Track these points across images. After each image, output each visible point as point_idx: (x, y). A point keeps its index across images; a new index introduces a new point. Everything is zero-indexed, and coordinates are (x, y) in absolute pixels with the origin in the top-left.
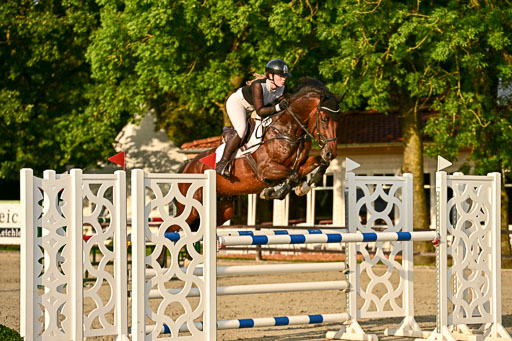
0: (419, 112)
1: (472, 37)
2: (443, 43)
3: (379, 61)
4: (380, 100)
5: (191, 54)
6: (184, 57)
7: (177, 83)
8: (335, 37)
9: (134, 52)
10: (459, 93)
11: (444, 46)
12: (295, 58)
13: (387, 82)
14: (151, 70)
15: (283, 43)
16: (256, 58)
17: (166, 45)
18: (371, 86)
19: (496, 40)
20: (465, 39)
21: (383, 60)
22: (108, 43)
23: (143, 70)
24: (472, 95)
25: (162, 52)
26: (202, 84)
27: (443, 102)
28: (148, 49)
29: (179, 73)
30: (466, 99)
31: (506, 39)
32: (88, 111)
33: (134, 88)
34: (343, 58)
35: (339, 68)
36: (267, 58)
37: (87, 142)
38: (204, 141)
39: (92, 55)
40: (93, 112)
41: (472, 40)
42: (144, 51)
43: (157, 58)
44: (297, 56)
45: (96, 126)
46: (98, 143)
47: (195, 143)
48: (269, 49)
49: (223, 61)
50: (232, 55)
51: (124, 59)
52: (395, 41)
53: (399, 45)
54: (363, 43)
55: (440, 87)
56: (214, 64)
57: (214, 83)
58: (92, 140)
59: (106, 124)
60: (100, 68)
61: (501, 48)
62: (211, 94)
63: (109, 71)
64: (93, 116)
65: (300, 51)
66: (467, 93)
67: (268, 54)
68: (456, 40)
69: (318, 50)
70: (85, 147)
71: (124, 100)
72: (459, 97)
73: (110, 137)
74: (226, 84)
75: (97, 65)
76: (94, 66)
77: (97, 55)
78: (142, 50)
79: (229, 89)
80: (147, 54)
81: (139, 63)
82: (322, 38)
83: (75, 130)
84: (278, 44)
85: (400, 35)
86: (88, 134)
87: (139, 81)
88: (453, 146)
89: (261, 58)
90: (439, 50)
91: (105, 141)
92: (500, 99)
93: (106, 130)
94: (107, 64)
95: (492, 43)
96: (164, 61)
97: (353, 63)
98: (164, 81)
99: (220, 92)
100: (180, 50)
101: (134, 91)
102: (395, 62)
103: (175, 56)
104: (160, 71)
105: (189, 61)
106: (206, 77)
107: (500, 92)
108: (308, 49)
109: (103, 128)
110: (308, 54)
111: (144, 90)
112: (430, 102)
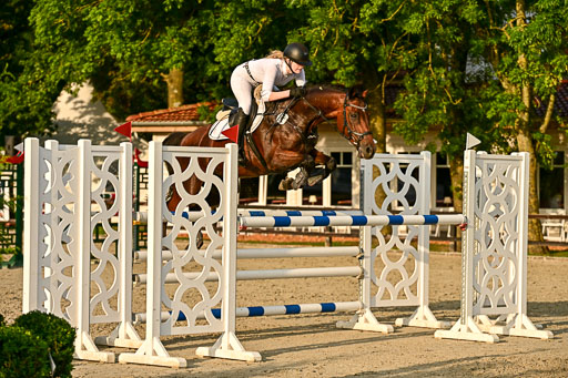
0: (387, 87)
1: (446, 9)
2: (417, 14)
3: (347, 33)
4: (347, 73)
5: (146, 20)
6: (139, 23)
7: (131, 51)
8: (304, 6)
9: (84, 16)
10: (430, 68)
11: (418, 18)
12: (258, 27)
13: (354, 55)
14: (101, 36)
15: (246, 10)
16: (216, 25)
17: (120, 10)
18: (338, 59)
19: (470, 13)
20: (440, 11)
21: (351, 31)
22: (55, 6)
23: (93, 36)
24: (444, 71)
25: (115, 16)
26: (157, 53)
27: (413, 77)
28: (100, 14)
29: (133, 39)
30: (437, 74)
31: (481, 12)
32: (22, 79)
33: (82, 55)
34: (311, 28)
35: (307, 39)
36: (227, 26)
37: (21, 111)
38: (150, 113)
39: (37, 18)
40: (27, 80)
41: (446, 12)
42: (95, 15)
43: (110, 23)
44: (261, 25)
45: (30, 95)
46: (33, 113)
47: (141, 115)
48: (232, 16)
49: (180, 28)
50: (191, 22)
51: (72, 23)
52: (367, 12)
53: (370, 16)
54: (333, 13)
55: (411, 61)
56: (171, 31)
57: (170, 51)
58: (27, 110)
59: (41, 94)
60: (46, 32)
61: (475, 21)
62: (167, 64)
63: (55, 36)
64: (28, 84)
65: (263, 20)
66: (438, 68)
67: (229, 22)
68: (430, 11)
69: (282, 19)
70: (18, 117)
71: (71, 67)
72: (430, 72)
73: (46, 107)
74: (183, 54)
75: (42, 29)
76: (39, 30)
77: (43, 18)
78: (94, 15)
79: (186, 58)
80: (99, 18)
81: (89, 28)
82: (290, 6)
83: (8, 99)
84: (240, 11)
85: (372, 5)
86: (22, 104)
87: (88, 48)
88: (423, 123)
89: (221, 26)
90: (413, 22)
91: (41, 111)
92: (468, 75)
93: (41, 100)
94: (53, 28)
95: (467, 16)
96: (118, 26)
97: (323, 34)
98: (117, 48)
99: (178, 61)
100: (135, 16)
101: (82, 59)
102: (362, 35)
103: (130, 21)
104: (112, 38)
105: (144, 27)
106: (162, 45)
107: (469, 69)
108: (272, 18)
109: (39, 97)
110: (271, 24)
111: (93, 57)
112: (400, 77)
